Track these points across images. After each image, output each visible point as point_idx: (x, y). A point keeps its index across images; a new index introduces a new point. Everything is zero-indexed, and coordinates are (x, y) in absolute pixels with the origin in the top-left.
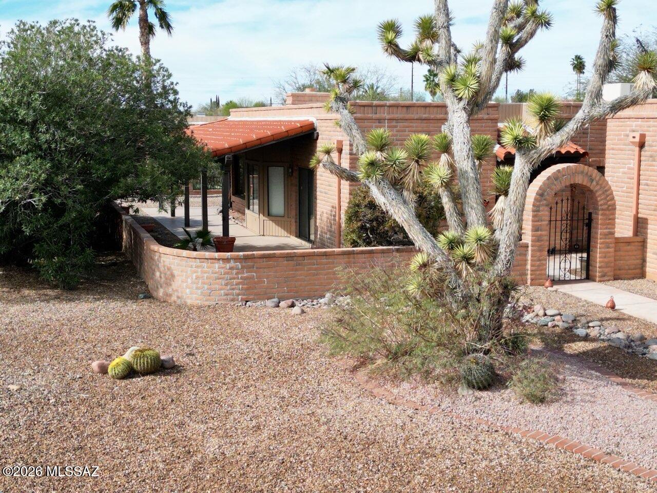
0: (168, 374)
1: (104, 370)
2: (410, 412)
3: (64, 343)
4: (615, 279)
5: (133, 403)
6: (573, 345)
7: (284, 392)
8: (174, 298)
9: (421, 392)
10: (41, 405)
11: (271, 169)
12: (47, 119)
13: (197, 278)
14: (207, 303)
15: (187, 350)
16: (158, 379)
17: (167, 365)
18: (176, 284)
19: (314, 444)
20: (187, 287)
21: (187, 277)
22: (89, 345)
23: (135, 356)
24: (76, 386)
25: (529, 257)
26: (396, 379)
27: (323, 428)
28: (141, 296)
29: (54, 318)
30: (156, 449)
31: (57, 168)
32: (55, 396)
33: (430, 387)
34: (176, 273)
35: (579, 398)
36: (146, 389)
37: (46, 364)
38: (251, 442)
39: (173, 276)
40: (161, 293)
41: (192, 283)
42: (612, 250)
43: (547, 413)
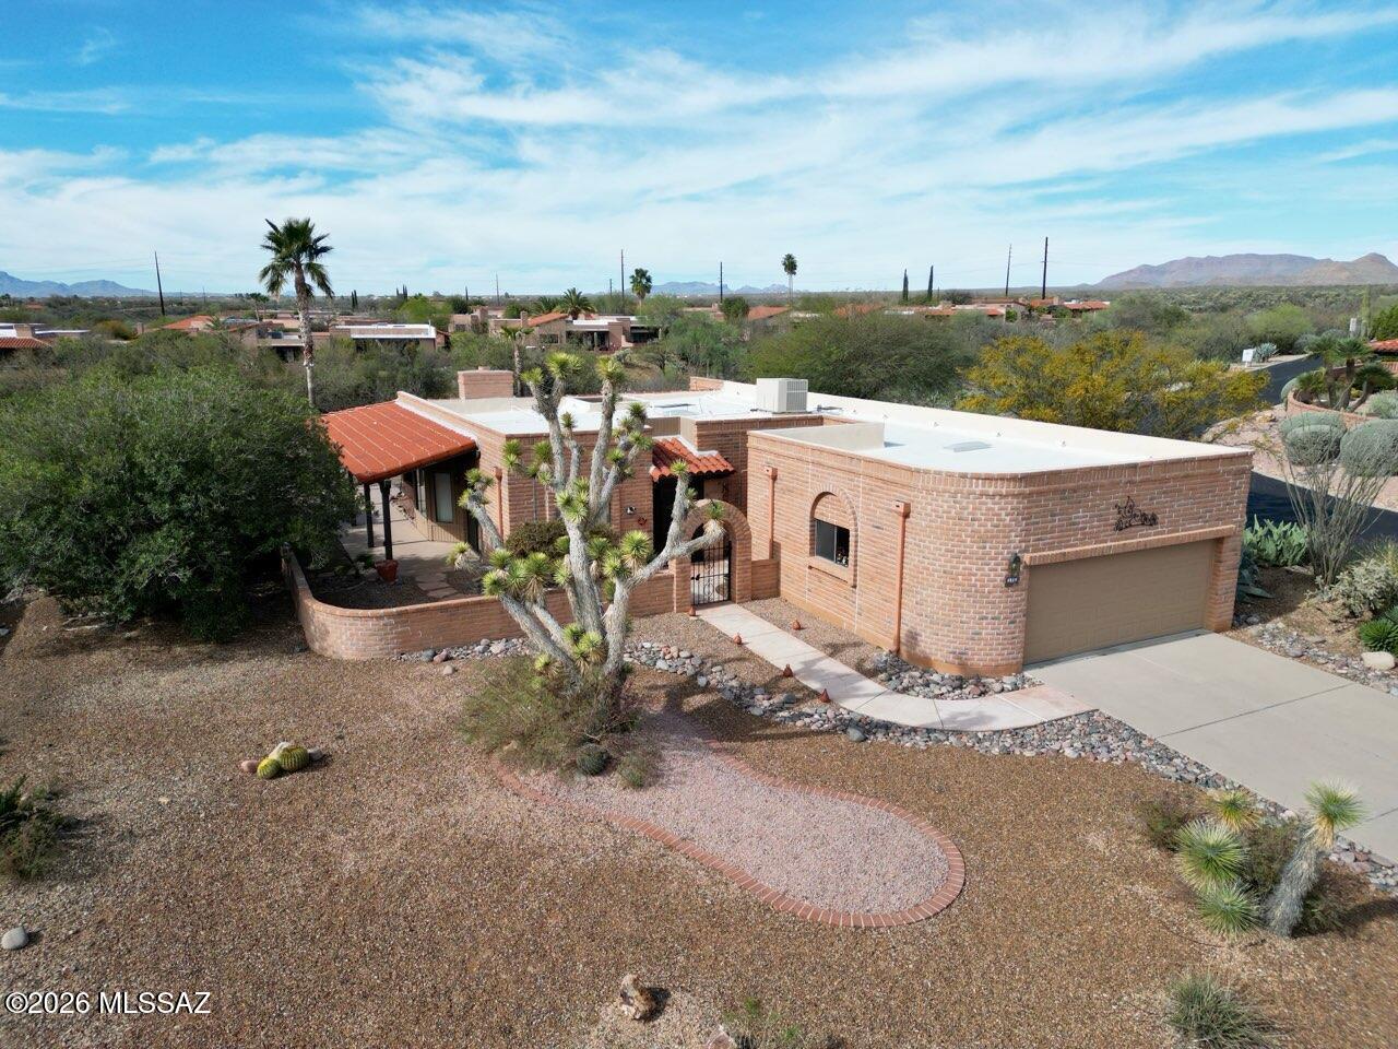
0: (316, 769)
1: (253, 769)
2: (530, 805)
3: (215, 728)
4: (753, 599)
5: (279, 810)
6: (690, 699)
7: (422, 787)
8: (329, 653)
9: (543, 780)
10: (190, 821)
11: (437, 475)
12: (187, 488)
13: (352, 635)
14: (362, 658)
15: (337, 731)
16: (306, 776)
17: (315, 758)
18: (331, 639)
19: (440, 853)
20: (342, 643)
21: (341, 634)
22: (241, 730)
23: (283, 756)
24: (226, 793)
25: (675, 587)
26: (525, 766)
27: (451, 831)
28: (297, 649)
29: (206, 689)
30: (298, 871)
31: (202, 533)
32: (205, 809)
33: (551, 775)
34: (330, 629)
35: (672, 779)
36: (293, 792)
37: (197, 761)
38: (385, 853)
39: (328, 632)
40: (316, 646)
41: (347, 640)
42: (749, 574)
43: (645, 797)
